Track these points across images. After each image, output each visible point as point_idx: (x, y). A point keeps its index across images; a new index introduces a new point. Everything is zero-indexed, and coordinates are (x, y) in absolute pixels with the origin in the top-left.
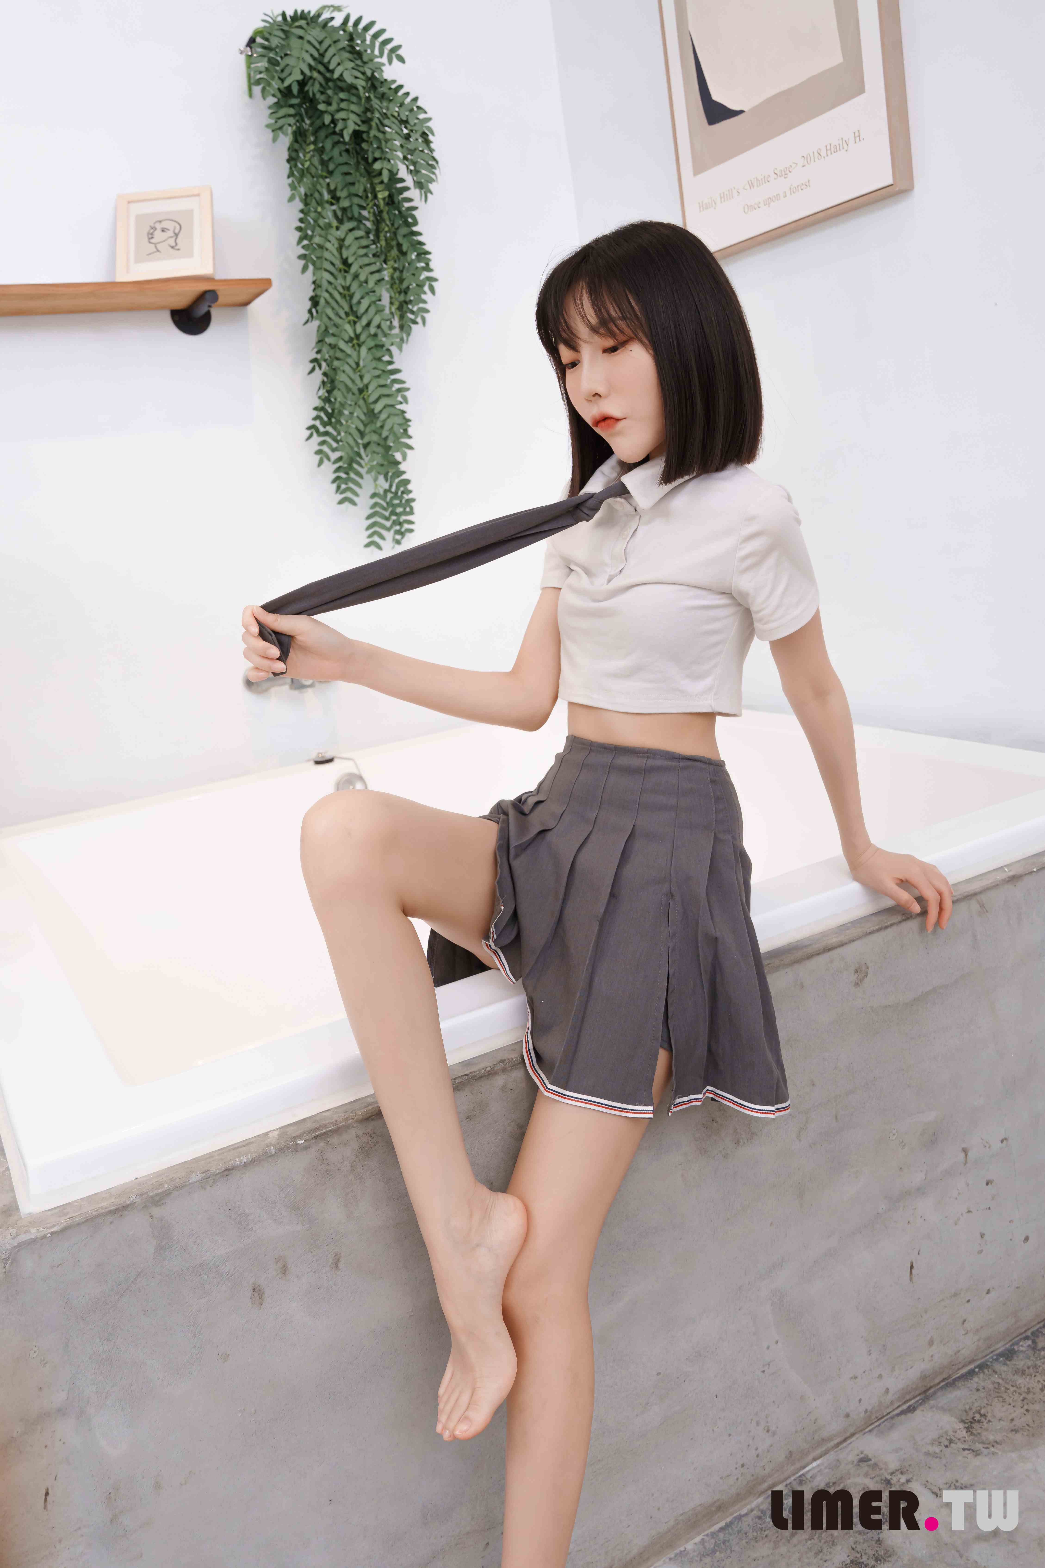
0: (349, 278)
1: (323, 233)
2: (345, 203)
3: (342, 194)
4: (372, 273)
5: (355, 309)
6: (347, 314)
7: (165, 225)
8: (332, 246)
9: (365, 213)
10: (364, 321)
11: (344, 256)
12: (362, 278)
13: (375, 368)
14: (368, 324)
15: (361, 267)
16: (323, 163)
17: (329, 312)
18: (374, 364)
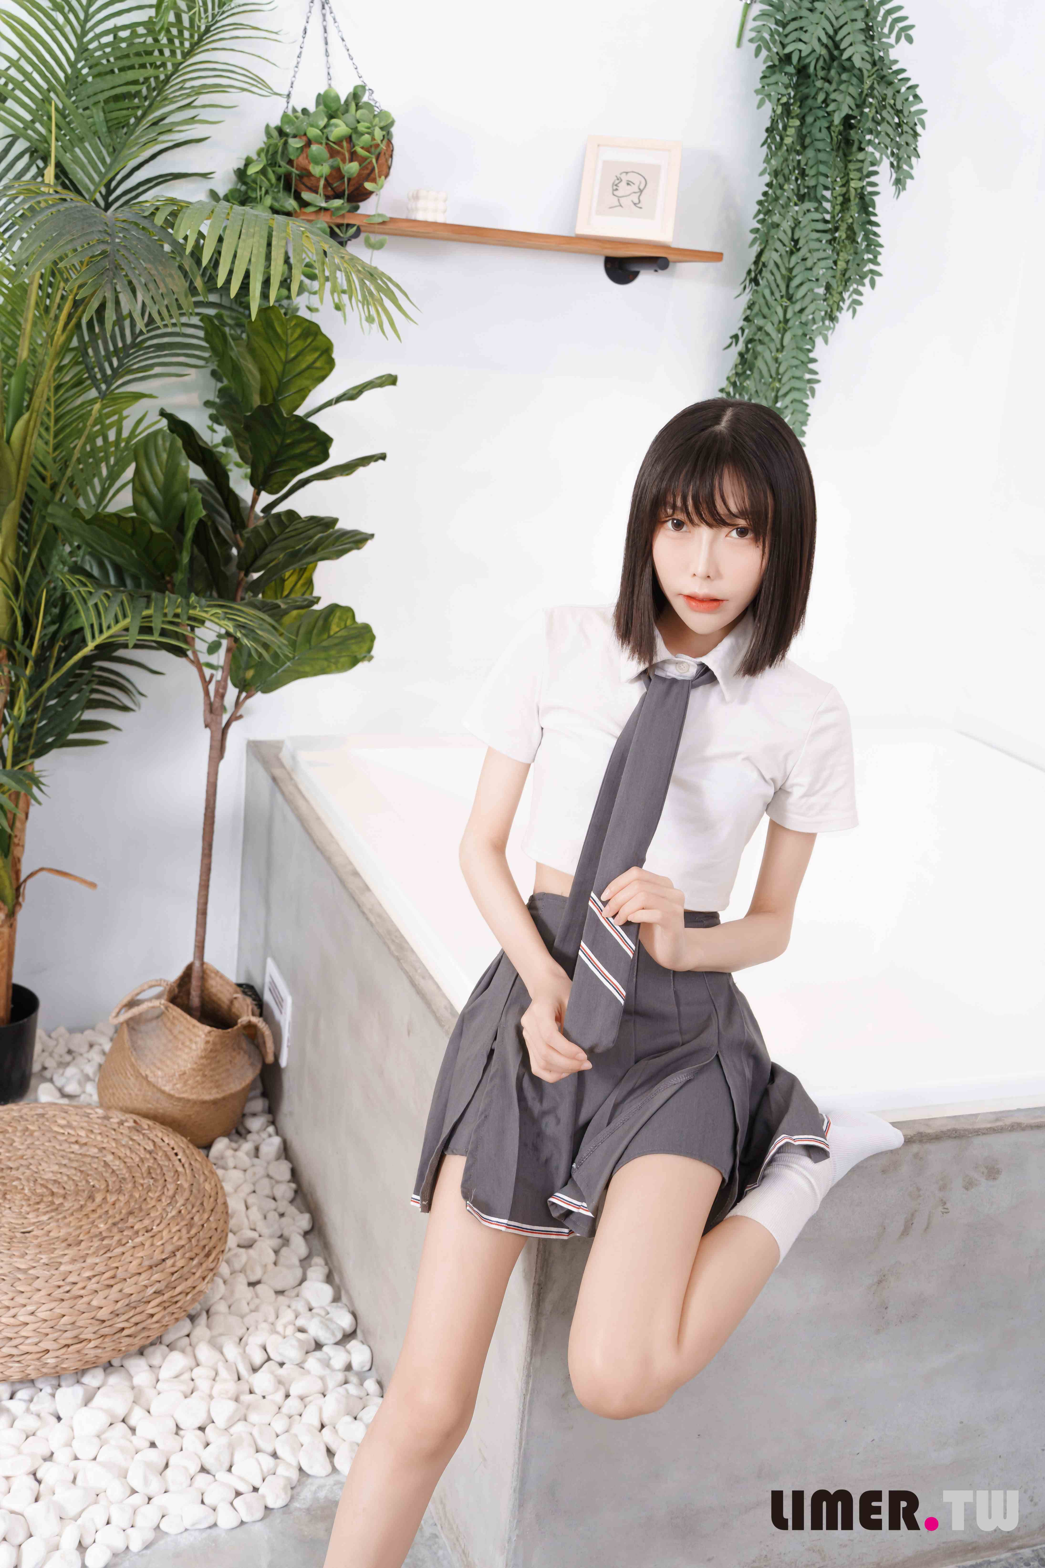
0: (794, 260)
1: (782, 211)
2: (811, 182)
3: (811, 172)
4: (819, 260)
5: (791, 292)
6: (782, 297)
7: (630, 177)
8: (786, 225)
9: (828, 194)
10: (798, 307)
11: (796, 237)
12: (809, 263)
13: (793, 357)
14: (802, 311)
15: (810, 251)
16: (801, 138)
17: (767, 293)
18: (794, 353)
